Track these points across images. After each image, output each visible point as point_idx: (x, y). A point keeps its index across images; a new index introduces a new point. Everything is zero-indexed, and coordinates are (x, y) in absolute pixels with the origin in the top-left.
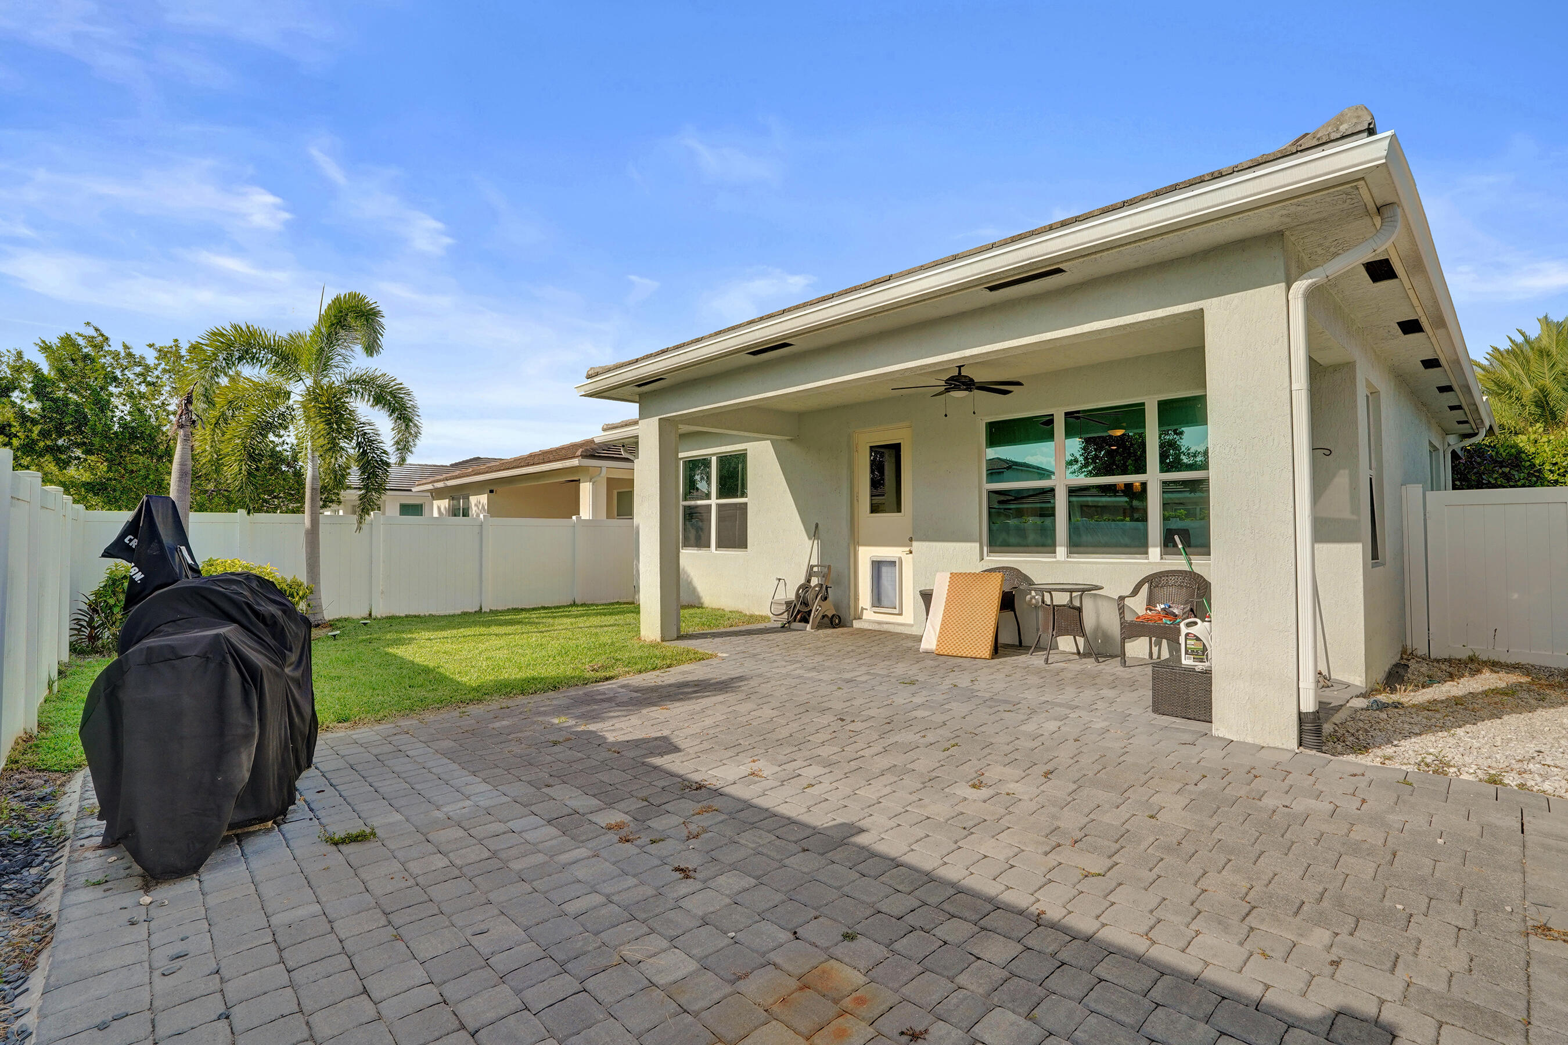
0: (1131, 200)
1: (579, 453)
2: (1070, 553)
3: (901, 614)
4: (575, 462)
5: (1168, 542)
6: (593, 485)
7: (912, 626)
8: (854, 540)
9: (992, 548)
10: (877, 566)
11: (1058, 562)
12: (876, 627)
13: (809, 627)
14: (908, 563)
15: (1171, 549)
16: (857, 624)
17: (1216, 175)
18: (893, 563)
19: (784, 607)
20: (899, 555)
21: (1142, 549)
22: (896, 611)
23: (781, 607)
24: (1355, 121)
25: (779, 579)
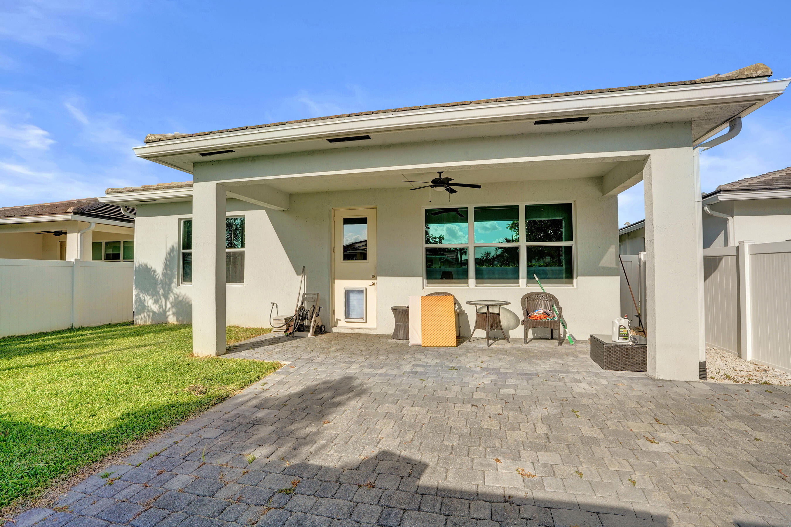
0: (644, 86)
1: (71, 209)
2: (477, 283)
3: (366, 322)
4: (68, 217)
5: (530, 277)
6: (81, 235)
7: (376, 329)
8: (332, 276)
9: (429, 280)
10: (348, 293)
11: (470, 289)
12: (350, 331)
13: (310, 335)
14: (371, 291)
15: (532, 280)
16: (335, 330)
17: (693, 82)
18: (361, 291)
19: (284, 322)
20: (365, 286)
21: (516, 281)
22: (364, 320)
23: (281, 322)
24: (765, 70)
25: (273, 303)
